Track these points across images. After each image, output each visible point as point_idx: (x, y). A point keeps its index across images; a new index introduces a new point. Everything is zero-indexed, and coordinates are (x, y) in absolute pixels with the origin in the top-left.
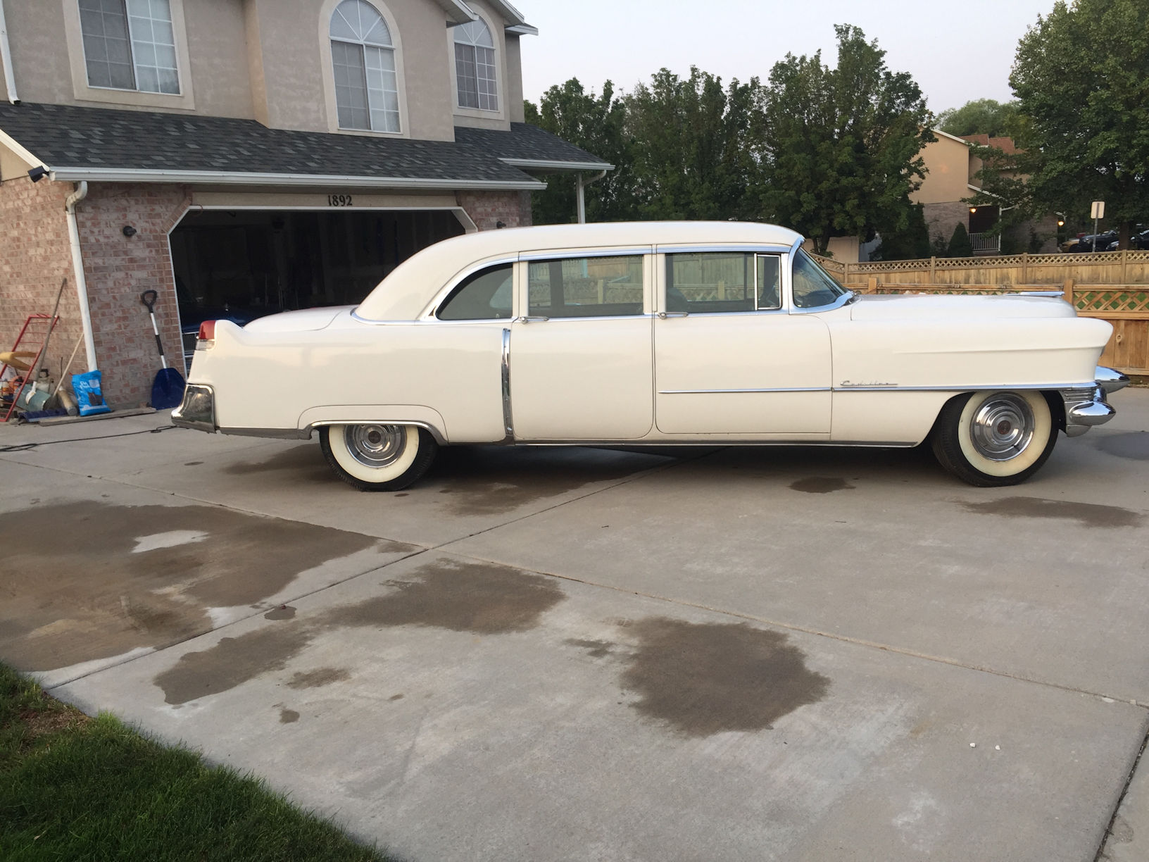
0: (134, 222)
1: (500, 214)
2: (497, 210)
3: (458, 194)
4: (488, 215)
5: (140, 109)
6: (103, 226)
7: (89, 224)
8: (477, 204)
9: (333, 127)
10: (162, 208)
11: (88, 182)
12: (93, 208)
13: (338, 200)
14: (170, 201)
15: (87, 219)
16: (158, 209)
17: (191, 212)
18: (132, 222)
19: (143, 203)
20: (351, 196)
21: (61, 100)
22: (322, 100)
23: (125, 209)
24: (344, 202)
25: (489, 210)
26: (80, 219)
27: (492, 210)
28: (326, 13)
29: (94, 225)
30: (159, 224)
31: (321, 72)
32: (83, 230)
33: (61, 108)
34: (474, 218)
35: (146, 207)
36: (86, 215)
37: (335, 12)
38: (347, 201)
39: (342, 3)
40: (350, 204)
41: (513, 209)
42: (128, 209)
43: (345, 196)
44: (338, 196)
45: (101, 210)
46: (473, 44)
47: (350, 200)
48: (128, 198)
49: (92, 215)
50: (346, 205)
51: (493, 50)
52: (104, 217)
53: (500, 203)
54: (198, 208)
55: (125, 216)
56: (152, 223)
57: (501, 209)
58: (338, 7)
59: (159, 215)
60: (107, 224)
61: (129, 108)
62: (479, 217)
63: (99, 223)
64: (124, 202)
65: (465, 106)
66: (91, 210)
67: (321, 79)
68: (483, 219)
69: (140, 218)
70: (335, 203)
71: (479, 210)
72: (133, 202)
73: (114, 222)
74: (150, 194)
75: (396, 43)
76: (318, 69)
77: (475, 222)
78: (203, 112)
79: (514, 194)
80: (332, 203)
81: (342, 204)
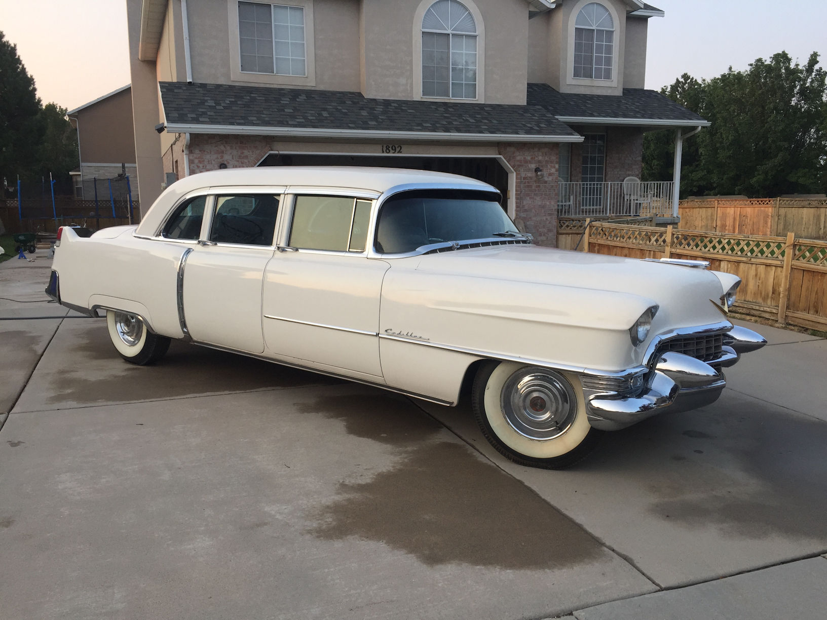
0: (228, 161)
1: (539, 162)
2: (536, 158)
3: (500, 146)
4: (526, 162)
5: (275, 86)
6: (206, 163)
7: (196, 161)
8: (517, 153)
9: (418, 95)
10: (249, 152)
11: (190, 134)
12: (200, 151)
13: (390, 149)
14: (255, 147)
15: (196, 158)
16: (246, 152)
17: (270, 155)
18: (226, 161)
19: (236, 149)
20: (402, 146)
21: (222, 81)
22: (411, 76)
23: (223, 152)
24: (395, 150)
25: (529, 158)
26: (191, 158)
27: (532, 158)
28: (421, 12)
29: (200, 162)
30: (246, 163)
31: (412, 56)
32: (192, 165)
33: (219, 86)
34: (513, 164)
35: (237, 151)
36: (195, 156)
37: (428, 10)
38: (398, 150)
39: (436, 3)
40: (400, 152)
41: (554, 158)
42: (224, 152)
43: (396, 146)
44: (391, 146)
45: (206, 153)
46: (594, 28)
47: (401, 149)
48: (226, 145)
49: (199, 155)
50: (397, 152)
51: (613, 32)
52: (207, 157)
53: (540, 154)
54: (276, 152)
55: (222, 157)
56: (241, 162)
57: (540, 158)
58: (432, 6)
59: (246, 157)
60: (209, 161)
61: (268, 86)
62: (518, 163)
63: (204, 161)
64: (222, 148)
65: (581, 77)
66: (199, 152)
67: (411, 61)
68: (522, 166)
69: (233, 158)
70: (388, 151)
71: (518, 158)
72: (228, 148)
73: (214, 160)
74: (242, 143)
75: (480, 30)
76: (410, 53)
77: (513, 167)
78: (322, 87)
79: (556, 145)
80: (384, 151)
81: (394, 151)
